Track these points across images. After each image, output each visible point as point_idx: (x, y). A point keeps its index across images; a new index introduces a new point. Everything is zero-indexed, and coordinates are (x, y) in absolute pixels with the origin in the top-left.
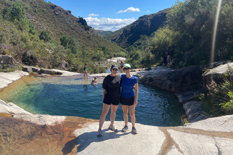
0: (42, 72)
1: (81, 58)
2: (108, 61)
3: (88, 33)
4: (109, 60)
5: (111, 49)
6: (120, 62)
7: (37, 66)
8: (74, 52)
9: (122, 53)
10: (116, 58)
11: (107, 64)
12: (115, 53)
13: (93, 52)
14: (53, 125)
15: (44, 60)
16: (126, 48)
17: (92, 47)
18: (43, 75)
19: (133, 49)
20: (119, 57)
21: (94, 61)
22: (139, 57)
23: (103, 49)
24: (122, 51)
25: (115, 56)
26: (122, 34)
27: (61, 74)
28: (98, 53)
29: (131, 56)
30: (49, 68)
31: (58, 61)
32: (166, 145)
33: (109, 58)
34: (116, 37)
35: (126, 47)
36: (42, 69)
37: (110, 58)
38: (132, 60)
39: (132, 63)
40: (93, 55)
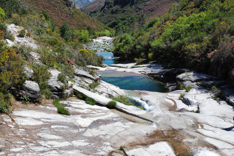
3: (70, 10)
5: (94, 26)
6: (106, 43)
9: (107, 32)
17: (76, 25)
20: (104, 36)
23: (88, 29)
24: (107, 29)
25: (100, 35)
26: (104, 7)
27: (98, 69)
28: (82, 33)
34: (95, 8)
37: (95, 38)
38: (124, 45)
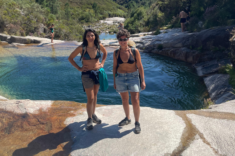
0: (12, 40)
1: (64, 20)
2: (100, 22)
4: (102, 21)
5: (104, 6)
6: (116, 23)
7: (5, 32)
8: (54, 11)
9: (120, 12)
10: (111, 19)
11: (100, 27)
12: (110, 12)
13: (80, 11)
14: (37, 113)
15: (15, 23)
16: (125, 5)
17: (79, 4)
18: (15, 44)
19: (134, 6)
20: (115, 16)
21: (82, 23)
22: (143, 17)
23: (94, 7)
24: (120, 8)
25: (110, 16)
27: (38, 42)
28: (87, 12)
29: (132, 15)
30: (22, 35)
31: (33, 25)
32: (187, 135)
33: (101, 19)
35: (124, 3)
36: (13, 36)
37: (104, 18)
38: (134, 21)
39: (133, 24)
40: (81, 15)
